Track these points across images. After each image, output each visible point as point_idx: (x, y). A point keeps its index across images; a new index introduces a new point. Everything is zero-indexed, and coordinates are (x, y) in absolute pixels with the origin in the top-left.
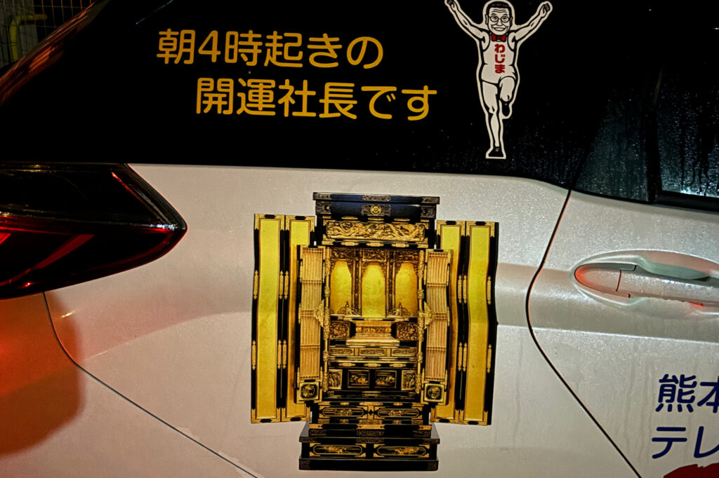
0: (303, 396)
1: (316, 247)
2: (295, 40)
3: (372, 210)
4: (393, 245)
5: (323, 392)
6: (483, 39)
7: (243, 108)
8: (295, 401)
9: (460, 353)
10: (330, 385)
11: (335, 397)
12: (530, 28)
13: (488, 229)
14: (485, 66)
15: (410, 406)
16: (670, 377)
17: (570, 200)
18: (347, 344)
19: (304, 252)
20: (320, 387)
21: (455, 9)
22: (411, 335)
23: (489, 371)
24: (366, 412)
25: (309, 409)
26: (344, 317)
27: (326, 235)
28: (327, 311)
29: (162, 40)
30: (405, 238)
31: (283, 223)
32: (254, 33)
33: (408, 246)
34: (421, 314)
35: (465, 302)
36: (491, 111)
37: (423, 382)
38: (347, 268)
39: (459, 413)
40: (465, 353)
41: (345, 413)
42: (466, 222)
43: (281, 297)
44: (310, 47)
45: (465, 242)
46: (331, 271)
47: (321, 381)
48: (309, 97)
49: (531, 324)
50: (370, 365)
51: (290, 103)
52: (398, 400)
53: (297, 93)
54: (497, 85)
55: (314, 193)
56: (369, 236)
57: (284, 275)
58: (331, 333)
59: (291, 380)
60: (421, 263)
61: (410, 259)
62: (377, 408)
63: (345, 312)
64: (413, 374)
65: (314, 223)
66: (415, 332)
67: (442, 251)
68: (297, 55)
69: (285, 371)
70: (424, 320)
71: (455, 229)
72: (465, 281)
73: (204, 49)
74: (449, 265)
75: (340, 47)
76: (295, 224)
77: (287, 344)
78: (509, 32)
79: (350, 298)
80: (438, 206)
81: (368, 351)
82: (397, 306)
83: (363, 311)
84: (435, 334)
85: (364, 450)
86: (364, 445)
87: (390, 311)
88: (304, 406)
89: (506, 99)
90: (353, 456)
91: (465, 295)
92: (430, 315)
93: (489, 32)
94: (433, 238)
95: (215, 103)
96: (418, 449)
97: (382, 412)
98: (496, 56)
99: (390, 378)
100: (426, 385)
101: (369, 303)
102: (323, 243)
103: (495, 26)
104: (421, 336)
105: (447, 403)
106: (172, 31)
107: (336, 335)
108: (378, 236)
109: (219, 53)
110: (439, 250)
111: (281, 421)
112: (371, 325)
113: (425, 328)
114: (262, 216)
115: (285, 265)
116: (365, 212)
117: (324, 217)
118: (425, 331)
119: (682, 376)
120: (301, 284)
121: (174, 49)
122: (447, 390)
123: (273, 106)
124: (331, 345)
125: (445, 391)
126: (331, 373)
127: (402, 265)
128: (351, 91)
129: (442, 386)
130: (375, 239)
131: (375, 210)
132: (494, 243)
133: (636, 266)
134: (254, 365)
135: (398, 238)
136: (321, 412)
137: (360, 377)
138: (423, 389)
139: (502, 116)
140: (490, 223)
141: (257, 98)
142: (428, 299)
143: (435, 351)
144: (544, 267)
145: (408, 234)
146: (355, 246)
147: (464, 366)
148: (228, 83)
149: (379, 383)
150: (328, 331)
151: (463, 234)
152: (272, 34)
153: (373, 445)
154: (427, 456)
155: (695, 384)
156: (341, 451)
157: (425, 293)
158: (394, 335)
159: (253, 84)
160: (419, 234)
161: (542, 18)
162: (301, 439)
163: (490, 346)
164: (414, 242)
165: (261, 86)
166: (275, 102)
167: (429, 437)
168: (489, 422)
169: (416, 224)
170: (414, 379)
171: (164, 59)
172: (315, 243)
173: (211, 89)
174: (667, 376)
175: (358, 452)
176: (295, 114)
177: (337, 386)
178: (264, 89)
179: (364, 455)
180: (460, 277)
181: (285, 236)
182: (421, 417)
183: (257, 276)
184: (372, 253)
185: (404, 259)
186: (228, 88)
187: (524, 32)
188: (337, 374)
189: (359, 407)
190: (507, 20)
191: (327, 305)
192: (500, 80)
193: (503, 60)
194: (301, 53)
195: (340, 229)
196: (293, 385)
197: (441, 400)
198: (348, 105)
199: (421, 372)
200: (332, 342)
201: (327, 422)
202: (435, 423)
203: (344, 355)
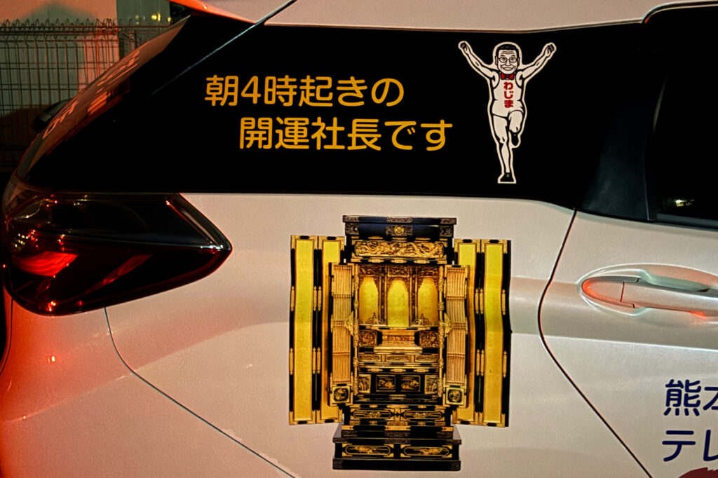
0: (335, 399)
1: (346, 264)
2: (325, 83)
3: (396, 230)
4: (415, 262)
5: (354, 396)
6: (494, 78)
7: (281, 143)
8: (329, 404)
9: (478, 359)
10: (360, 389)
11: (365, 400)
12: (536, 67)
13: (501, 247)
14: (495, 102)
15: (433, 409)
16: (675, 382)
17: (576, 219)
18: (375, 351)
19: (335, 269)
20: (351, 391)
21: (468, 52)
22: (432, 343)
23: (505, 376)
24: (393, 414)
25: (341, 411)
26: (371, 326)
27: (355, 253)
28: (356, 321)
29: (209, 85)
30: (426, 255)
31: (316, 243)
32: (290, 77)
33: (428, 262)
34: (441, 324)
35: (482, 313)
36: (501, 141)
37: (445, 386)
38: (373, 283)
39: (479, 415)
40: (482, 360)
41: (374, 415)
42: (481, 240)
43: (315, 309)
44: (339, 88)
45: (480, 259)
46: (359, 286)
47: (352, 385)
48: (338, 132)
49: (543, 332)
50: (395, 370)
51: (322, 138)
52: (422, 403)
53: (328, 128)
54: (507, 118)
55: (344, 216)
56: (393, 254)
57: (317, 290)
58: (361, 341)
59: (325, 384)
60: (441, 278)
61: (430, 274)
62: (403, 411)
63: (372, 322)
64: (436, 379)
65: (344, 243)
66: (437, 340)
67: (460, 266)
68: (327, 96)
69: (319, 376)
70: (444, 329)
71: (471, 247)
72: (481, 294)
73: (247, 92)
74: (466, 279)
75: (365, 88)
76: (327, 244)
77: (321, 351)
78: (517, 71)
79: (377, 309)
80: (455, 226)
81: (394, 358)
82: (420, 316)
83: (389, 322)
84: (454, 342)
85: (392, 451)
86: (392, 446)
87: (413, 320)
88: (337, 408)
89: (515, 131)
90: (382, 457)
91: (481, 307)
92: (450, 324)
93: (498, 72)
94: (452, 255)
95: (256, 139)
96: (441, 449)
97: (408, 414)
98: (505, 93)
99: (415, 382)
100: (448, 389)
101: (394, 314)
102: (352, 260)
103: (504, 66)
104: (442, 343)
105: (467, 406)
106: (218, 77)
107: (365, 343)
108: (401, 253)
109: (259, 95)
110: (457, 266)
111: (316, 422)
112: (397, 334)
113: (446, 336)
114: (297, 237)
115: (318, 281)
116: (389, 232)
117: (352, 237)
118: (446, 339)
119: (687, 381)
120: (332, 298)
121: (220, 93)
122: (467, 394)
123: (307, 141)
124: (360, 352)
125: (465, 394)
126: (360, 378)
127: (424, 280)
128: (376, 126)
129: (462, 390)
130: (399, 257)
131: (399, 230)
132: (507, 259)
133: (638, 279)
134: (291, 370)
135: (420, 255)
136: (352, 414)
137: (386, 381)
138: (445, 393)
139: (512, 146)
140: (503, 241)
141: (293, 134)
142: (448, 311)
143: (455, 357)
144: (553, 280)
145: (428, 252)
146: (381, 263)
147: (482, 371)
148: (267, 121)
149: (404, 387)
150: (358, 339)
151: (478, 251)
152: (305, 78)
153: (399, 445)
154: (450, 456)
155: (699, 389)
156: (371, 451)
157: (445, 305)
158: (417, 342)
159: (289, 121)
160: (438, 252)
161: (547, 57)
162: (335, 440)
163: (505, 353)
164: (434, 259)
165: (296, 124)
166: (309, 137)
167: (452, 438)
168: (507, 425)
169: (436, 243)
170: (437, 383)
171: (211, 102)
172: (345, 261)
173: (253, 127)
174: (672, 381)
175: (387, 452)
176: (326, 147)
177: (367, 389)
178: (299, 126)
179: (392, 455)
180: (477, 291)
181: (318, 255)
182: (443, 419)
183: (293, 291)
184: (396, 269)
185: (425, 274)
186: (267, 126)
187: (530, 71)
188: (366, 378)
189: (386, 410)
190: (515, 60)
191: (356, 316)
192: (509, 114)
193: (512, 96)
194: (331, 95)
195: (367, 247)
196: (327, 390)
197: (462, 403)
198: (372, 138)
199: (443, 376)
200: (361, 350)
201: (358, 423)
202: (457, 425)
203: (372, 361)
